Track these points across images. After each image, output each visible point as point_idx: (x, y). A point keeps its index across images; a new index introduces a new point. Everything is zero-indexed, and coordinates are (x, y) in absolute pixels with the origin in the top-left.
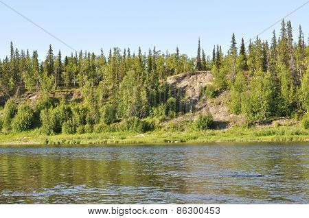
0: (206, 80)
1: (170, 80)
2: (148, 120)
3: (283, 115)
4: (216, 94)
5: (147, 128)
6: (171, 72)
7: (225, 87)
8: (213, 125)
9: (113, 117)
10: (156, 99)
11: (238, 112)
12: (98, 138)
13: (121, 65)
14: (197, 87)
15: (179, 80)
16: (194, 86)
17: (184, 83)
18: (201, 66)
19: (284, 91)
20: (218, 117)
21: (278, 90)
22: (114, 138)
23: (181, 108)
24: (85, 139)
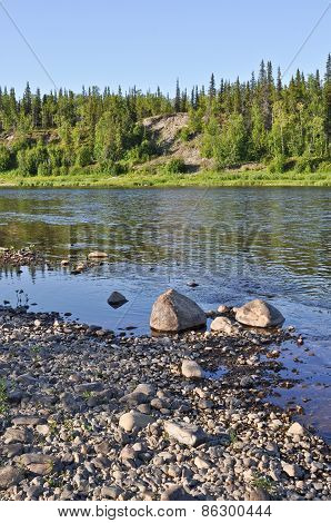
0: (183, 122)
1: (146, 122)
2: (122, 163)
3: (252, 159)
4: (190, 137)
5: (120, 171)
6: (149, 114)
7: (199, 130)
8: (184, 168)
9: (88, 160)
10: (129, 142)
11: (209, 155)
12: (71, 181)
13: (97, 104)
14: (173, 129)
15: (155, 122)
16: (169, 129)
17: (160, 125)
18: (180, 106)
19: (255, 132)
20: (190, 161)
21: (249, 133)
22: (87, 180)
23: (155, 151)
24: (57, 181)
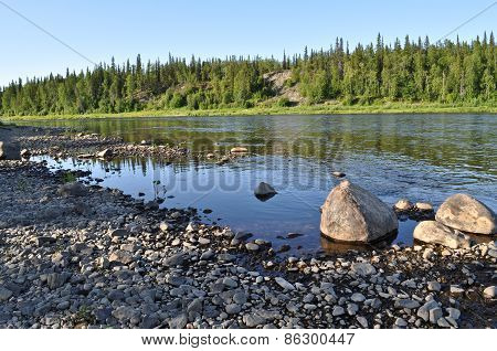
0: (287, 75)
1: (265, 76)
2: (251, 101)
3: (332, 98)
4: (293, 85)
5: (250, 106)
6: (267, 71)
7: (298, 80)
8: (289, 104)
9: (229, 99)
10: (255, 88)
11: (305, 96)
12: (219, 112)
13: (235, 66)
14: (282, 80)
15: (271, 76)
16: (279, 80)
17: (274, 78)
18: (286, 66)
19: (333, 81)
20: (292, 99)
21: (330, 81)
22: (229, 112)
23: (271, 94)
24: (211, 112)
